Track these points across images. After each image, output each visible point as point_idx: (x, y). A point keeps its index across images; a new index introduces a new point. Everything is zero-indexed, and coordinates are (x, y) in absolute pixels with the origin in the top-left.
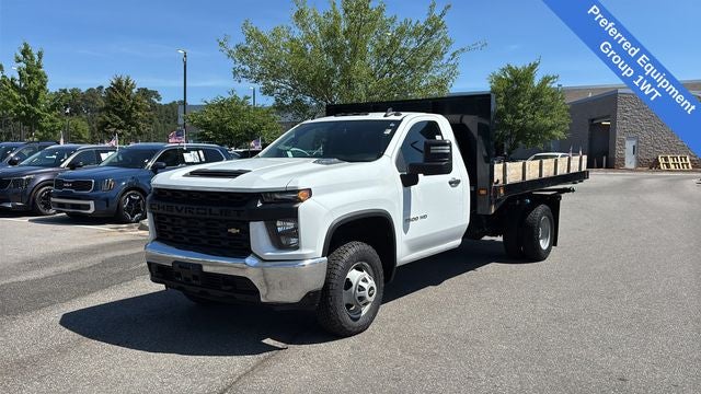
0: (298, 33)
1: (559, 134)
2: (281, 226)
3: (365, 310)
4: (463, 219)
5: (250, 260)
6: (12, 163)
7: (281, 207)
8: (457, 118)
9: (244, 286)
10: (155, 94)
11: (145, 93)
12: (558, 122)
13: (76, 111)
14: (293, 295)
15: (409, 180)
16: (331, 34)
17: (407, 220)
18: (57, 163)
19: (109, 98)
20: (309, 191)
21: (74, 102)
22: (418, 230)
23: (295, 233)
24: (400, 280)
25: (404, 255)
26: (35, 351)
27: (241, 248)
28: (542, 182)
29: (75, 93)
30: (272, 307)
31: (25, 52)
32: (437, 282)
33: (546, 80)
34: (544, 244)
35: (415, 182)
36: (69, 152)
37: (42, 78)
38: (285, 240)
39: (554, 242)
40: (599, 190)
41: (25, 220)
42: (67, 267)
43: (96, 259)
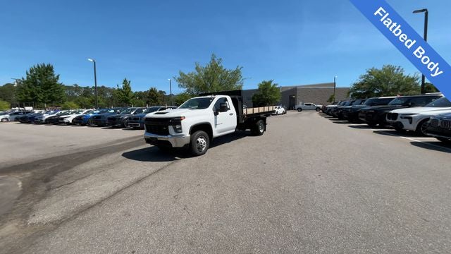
0: (197, 73)
1: (278, 100)
2: (177, 127)
3: (203, 149)
4: (235, 124)
5: (169, 136)
6: (118, 113)
7: (177, 121)
8: (233, 97)
9: (168, 143)
10: (164, 92)
11: (161, 92)
12: (278, 97)
13: (141, 98)
14: (181, 145)
15: (216, 114)
16: (206, 74)
17: (216, 125)
18: (130, 113)
19: (150, 94)
20: (184, 117)
21: (140, 95)
22: (219, 127)
23: (181, 128)
24: (215, 142)
25: (215, 134)
26: (114, 162)
27: (167, 133)
28: (259, 114)
29: (141, 92)
30: (176, 148)
31: (125, 81)
32: (228, 142)
33: (275, 85)
34: (261, 131)
35: (218, 114)
36: (134, 109)
37: (130, 88)
38: (178, 130)
39: (265, 130)
40: (288, 116)
41: (121, 129)
42: (129, 141)
43: (138, 139)
